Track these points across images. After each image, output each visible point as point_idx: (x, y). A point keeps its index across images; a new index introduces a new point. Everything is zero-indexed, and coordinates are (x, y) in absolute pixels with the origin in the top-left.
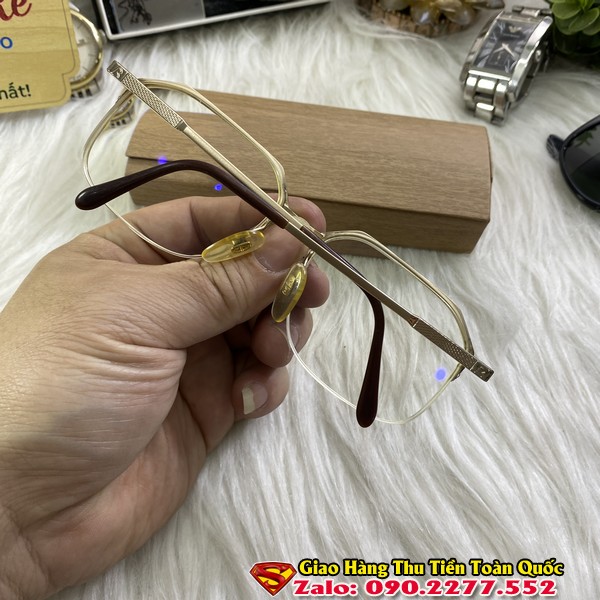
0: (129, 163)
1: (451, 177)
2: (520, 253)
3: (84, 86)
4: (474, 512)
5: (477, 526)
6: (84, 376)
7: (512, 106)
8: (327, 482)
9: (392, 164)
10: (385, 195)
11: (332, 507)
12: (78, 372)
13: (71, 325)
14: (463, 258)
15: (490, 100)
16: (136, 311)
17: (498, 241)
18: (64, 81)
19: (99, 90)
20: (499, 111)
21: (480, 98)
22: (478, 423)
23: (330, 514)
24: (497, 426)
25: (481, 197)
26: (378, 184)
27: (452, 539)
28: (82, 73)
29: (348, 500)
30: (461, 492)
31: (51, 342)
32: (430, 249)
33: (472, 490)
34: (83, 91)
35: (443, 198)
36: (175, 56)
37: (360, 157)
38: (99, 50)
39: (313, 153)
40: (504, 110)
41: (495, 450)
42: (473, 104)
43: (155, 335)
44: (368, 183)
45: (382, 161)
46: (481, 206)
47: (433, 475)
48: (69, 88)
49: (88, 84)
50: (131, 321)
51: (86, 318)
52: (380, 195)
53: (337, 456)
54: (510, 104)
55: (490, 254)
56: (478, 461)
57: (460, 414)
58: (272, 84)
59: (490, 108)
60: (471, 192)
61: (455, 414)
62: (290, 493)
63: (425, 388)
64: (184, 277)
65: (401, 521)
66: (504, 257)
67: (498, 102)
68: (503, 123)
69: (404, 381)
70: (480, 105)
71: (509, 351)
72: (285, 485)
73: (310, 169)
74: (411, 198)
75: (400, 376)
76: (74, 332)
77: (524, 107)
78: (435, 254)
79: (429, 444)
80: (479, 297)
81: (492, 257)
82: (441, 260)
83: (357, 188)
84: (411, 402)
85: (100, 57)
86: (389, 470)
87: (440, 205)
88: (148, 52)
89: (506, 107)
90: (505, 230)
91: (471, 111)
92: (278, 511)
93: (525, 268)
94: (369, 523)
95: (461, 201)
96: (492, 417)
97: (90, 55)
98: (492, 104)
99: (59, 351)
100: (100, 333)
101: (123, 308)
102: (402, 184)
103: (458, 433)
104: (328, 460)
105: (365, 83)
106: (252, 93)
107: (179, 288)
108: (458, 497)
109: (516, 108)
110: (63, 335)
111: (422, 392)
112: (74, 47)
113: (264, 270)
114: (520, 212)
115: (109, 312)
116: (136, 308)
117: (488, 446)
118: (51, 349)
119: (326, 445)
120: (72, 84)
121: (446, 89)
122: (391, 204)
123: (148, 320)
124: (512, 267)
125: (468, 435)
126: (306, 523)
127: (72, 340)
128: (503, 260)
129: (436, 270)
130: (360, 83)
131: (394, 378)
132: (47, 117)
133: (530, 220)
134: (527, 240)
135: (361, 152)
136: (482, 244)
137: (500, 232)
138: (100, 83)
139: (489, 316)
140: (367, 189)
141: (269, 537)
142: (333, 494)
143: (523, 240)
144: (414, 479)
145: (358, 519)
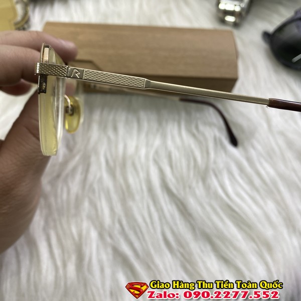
17: (242, 89)
25: (233, 67)
36: (67, 5)
38: (27, 5)
42: (223, 18)
49: (24, 24)
54: (242, 17)
60: (228, 65)
67: (236, 16)
136: (234, 91)
137: (243, 84)
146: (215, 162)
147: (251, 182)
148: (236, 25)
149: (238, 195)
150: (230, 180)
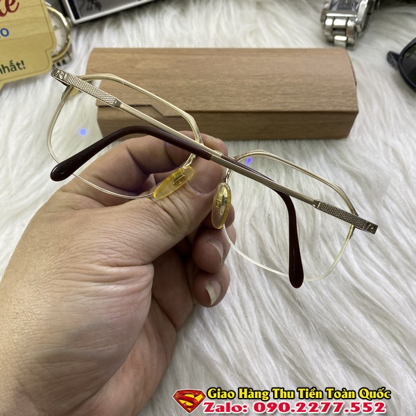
0: (98, 110)
1: (328, 85)
2: (380, 134)
3: (60, 58)
4: (376, 314)
5: (381, 324)
6: (85, 300)
7: (360, 35)
8: (271, 306)
9: (286, 80)
10: (283, 103)
11: (277, 322)
12: (80, 297)
13: (68, 261)
14: (342, 142)
15: (344, 33)
16: (114, 240)
17: (365, 128)
18: (47, 55)
19: (71, 59)
20: (351, 40)
21: (336, 32)
22: (370, 253)
23: (276, 328)
24: (384, 253)
25: (350, 96)
26: (277, 96)
27: (364, 334)
28: (58, 48)
29: (287, 317)
30: (366, 302)
31: (56, 276)
32: (318, 139)
33: (374, 299)
34: (61, 61)
35: (324, 100)
36: (120, 30)
37: (262, 79)
38: (68, 33)
39: (229, 80)
40: (354, 38)
41: (385, 270)
42: (331, 37)
43: (130, 255)
44: (271, 96)
45: (278, 79)
46: (352, 102)
47: (344, 293)
48: (51, 60)
49: (63, 56)
50: (112, 249)
51: (79, 254)
52: (280, 103)
53: (275, 287)
54: (358, 33)
55: (360, 137)
56: (374, 279)
57: (357, 249)
58: (190, 40)
59: (344, 38)
60: (343, 93)
61: (353, 249)
62: (246, 317)
63: (329, 237)
64: (142, 209)
65: (327, 326)
66: (370, 138)
67: (350, 34)
68: (354, 48)
69: (314, 234)
70: (337, 38)
71: (384, 201)
72: (241, 312)
73: (228, 91)
74: (302, 103)
75: (310, 230)
76: (71, 265)
77: (367, 35)
78: (322, 142)
79: (339, 272)
80: (358, 166)
81: (362, 138)
82: (327, 145)
83: (263, 100)
84: (320, 246)
85: (69, 37)
86: (313, 293)
87: (323, 105)
88: (101, 30)
89: (355, 35)
90: (368, 119)
91: (331, 42)
92: (240, 329)
93: (386, 144)
94: (305, 330)
95: (337, 100)
96: (379, 248)
97: (62, 36)
98: (345, 35)
99: (63, 282)
100: (91, 263)
101: (104, 240)
102: (294, 94)
103: (357, 261)
104: (269, 291)
105: (255, 32)
106: (178, 46)
107: (141, 217)
108: (364, 305)
109: (362, 36)
110: (64, 270)
111: (327, 239)
112: (52, 31)
113: (198, 194)
114: (376, 106)
115: (94, 245)
116: (114, 238)
117: (379, 267)
118: (57, 282)
119: (266, 281)
120: (53, 57)
121: (312, 30)
122: (289, 108)
123: (124, 245)
124: (377, 144)
125: (364, 262)
126: (260, 336)
127: (71, 272)
128: (369, 140)
129: (325, 153)
130: (251, 33)
131: (306, 232)
132: (38, 82)
133: (384, 110)
134: (385, 125)
135: (263, 75)
136: (353, 131)
137: (364, 121)
138: (71, 55)
139: (366, 179)
140: (270, 100)
141: (236, 348)
142: (276, 314)
143: (382, 125)
144: (332, 296)
145: (297, 329)
146: (323, 226)
147: (385, 256)
148: (349, 45)
149: (368, 273)
150: (356, 254)
